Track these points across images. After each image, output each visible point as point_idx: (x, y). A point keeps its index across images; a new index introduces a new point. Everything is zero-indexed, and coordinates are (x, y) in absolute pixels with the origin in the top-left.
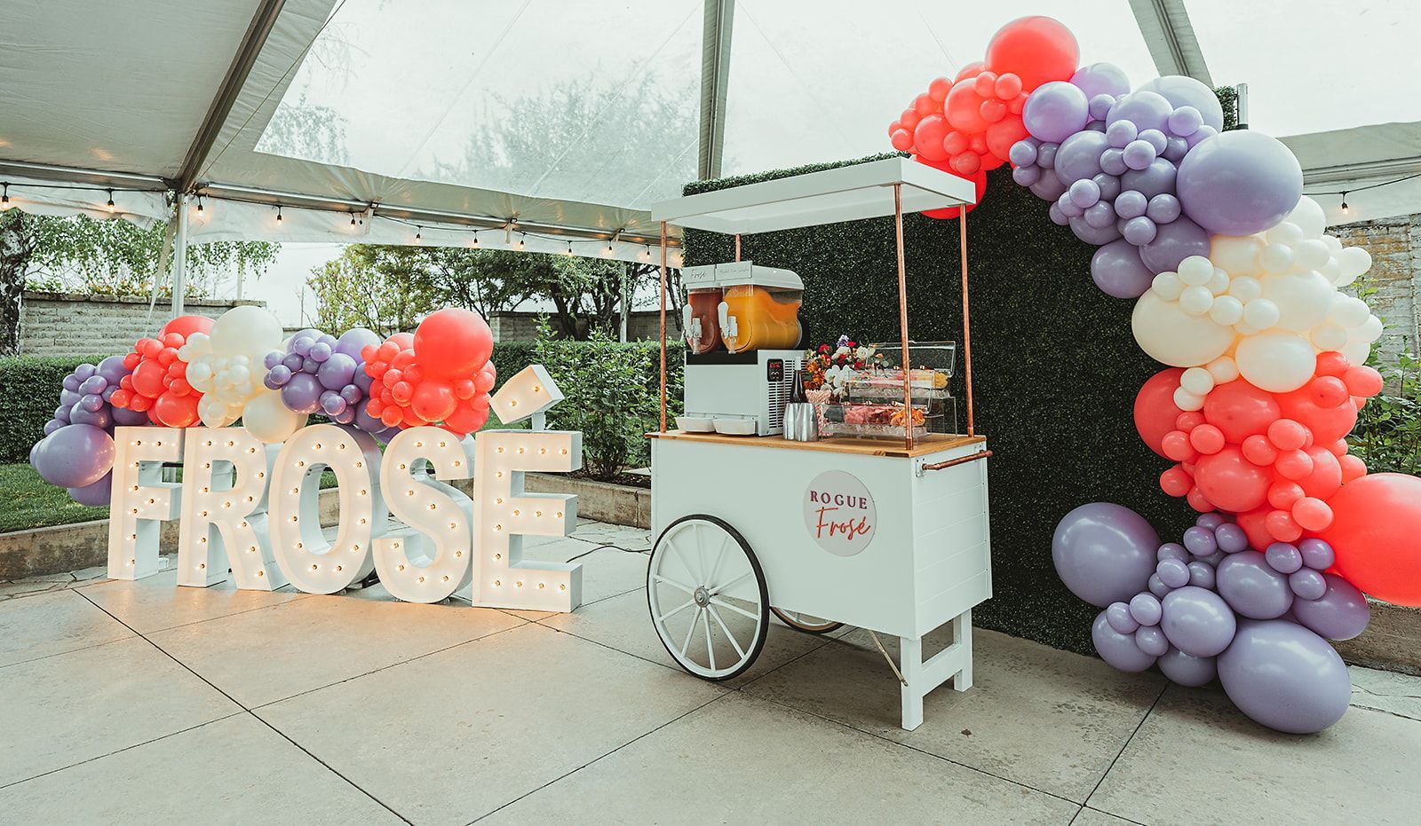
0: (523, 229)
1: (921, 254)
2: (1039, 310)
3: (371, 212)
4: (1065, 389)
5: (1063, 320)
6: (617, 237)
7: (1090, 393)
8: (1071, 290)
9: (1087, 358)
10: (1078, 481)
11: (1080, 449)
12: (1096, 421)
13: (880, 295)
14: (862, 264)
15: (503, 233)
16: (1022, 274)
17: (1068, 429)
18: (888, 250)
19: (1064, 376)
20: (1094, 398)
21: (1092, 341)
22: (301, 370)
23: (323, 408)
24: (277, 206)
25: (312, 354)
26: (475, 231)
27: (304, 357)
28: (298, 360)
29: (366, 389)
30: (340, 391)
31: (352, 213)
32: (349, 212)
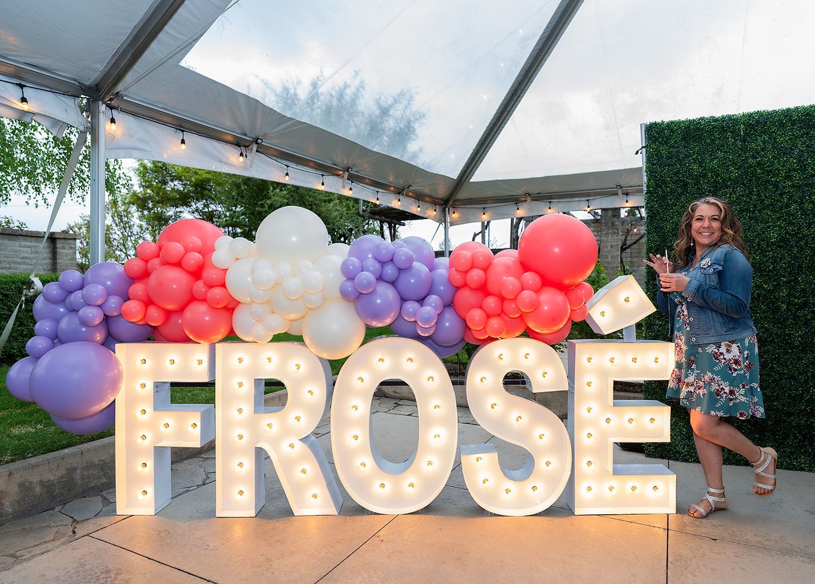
0: (353, 178)
3: (255, 147)
6: (405, 192)
15: (340, 181)
22: (380, 278)
23: (414, 319)
24: (179, 130)
25: (396, 259)
26: (323, 175)
27: (383, 264)
28: (378, 265)
29: (448, 300)
30: (421, 301)
31: (240, 146)
32: (236, 145)
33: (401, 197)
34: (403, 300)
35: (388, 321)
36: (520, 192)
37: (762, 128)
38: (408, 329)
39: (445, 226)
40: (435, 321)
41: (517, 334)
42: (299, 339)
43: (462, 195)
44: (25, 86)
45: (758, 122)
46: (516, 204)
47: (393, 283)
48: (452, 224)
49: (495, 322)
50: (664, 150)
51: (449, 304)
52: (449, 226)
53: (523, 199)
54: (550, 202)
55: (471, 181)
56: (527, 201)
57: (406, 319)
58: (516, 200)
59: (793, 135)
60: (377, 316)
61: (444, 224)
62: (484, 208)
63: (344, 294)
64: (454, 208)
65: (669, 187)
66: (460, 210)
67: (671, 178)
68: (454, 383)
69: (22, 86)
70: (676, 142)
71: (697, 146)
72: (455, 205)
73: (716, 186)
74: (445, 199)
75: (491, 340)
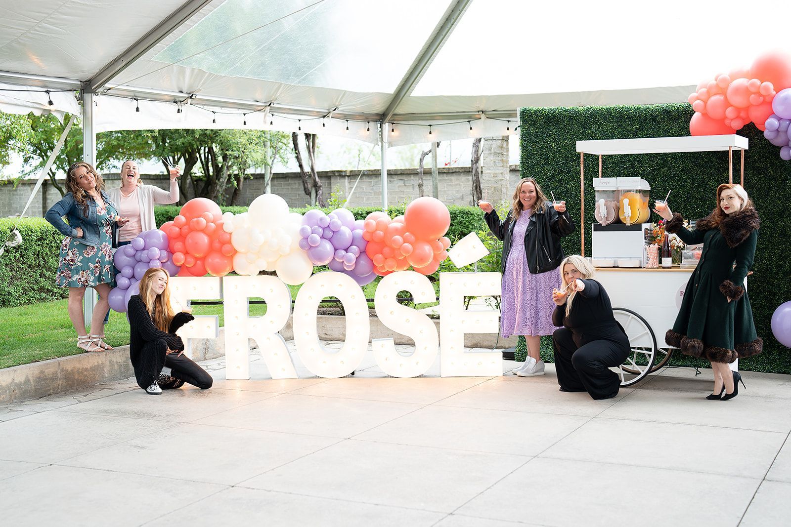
0: (275, 111)
1: (691, 166)
2: (758, 200)
3: (189, 102)
4: (770, 242)
5: (772, 206)
6: (331, 115)
7: (784, 244)
8: (777, 190)
9: (784, 226)
10: (774, 290)
11: (777, 273)
12: (786, 259)
13: (665, 189)
14: (653, 170)
16: (750, 181)
17: (770, 263)
18: (671, 163)
19: (771, 235)
20: (786, 247)
21: (787, 217)
22: (323, 237)
23: (342, 261)
24: (134, 99)
25: (331, 227)
26: (245, 114)
27: (324, 229)
28: (321, 230)
29: (362, 248)
30: (346, 250)
31: (176, 103)
32: (174, 102)
33: (325, 120)
34: (336, 250)
35: (326, 263)
36: (472, 108)
37: (594, 119)
38: (338, 266)
39: (382, 146)
40: (355, 261)
41: (405, 268)
42: (274, 273)
43: (401, 109)
44: (50, 91)
45: (591, 115)
46: (469, 121)
47: (330, 240)
48: (391, 144)
49: (390, 262)
50: (532, 130)
51: (363, 252)
52: (387, 147)
53: (477, 116)
54: (509, 121)
55: (411, 95)
56: (480, 118)
57: (338, 260)
58: (470, 118)
59: (613, 126)
60: (320, 259)
61: (380, 144)
62: (430, 125)
63: (302, 247)
64: (393, 123)
65: (536, 159)
66: (400, 127)
67: (538, 151)
68: (368, 300)
69: (48, 92)
70: (541, 125)
71: (554, 128)
72: (394, 120)
73: (567, 160)
74: (382, 113)
75: (388, 273)
